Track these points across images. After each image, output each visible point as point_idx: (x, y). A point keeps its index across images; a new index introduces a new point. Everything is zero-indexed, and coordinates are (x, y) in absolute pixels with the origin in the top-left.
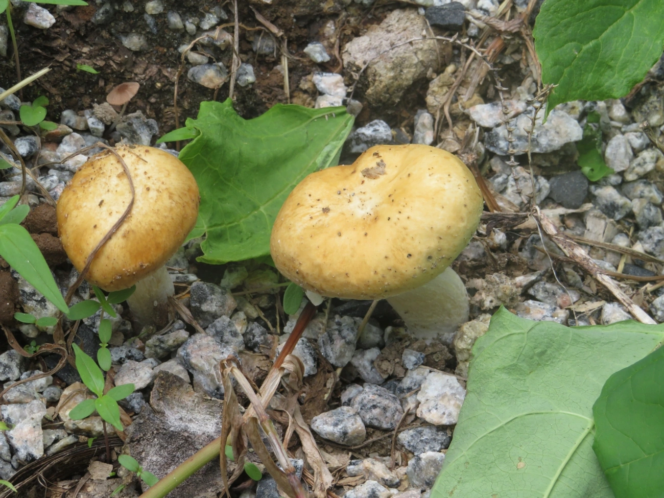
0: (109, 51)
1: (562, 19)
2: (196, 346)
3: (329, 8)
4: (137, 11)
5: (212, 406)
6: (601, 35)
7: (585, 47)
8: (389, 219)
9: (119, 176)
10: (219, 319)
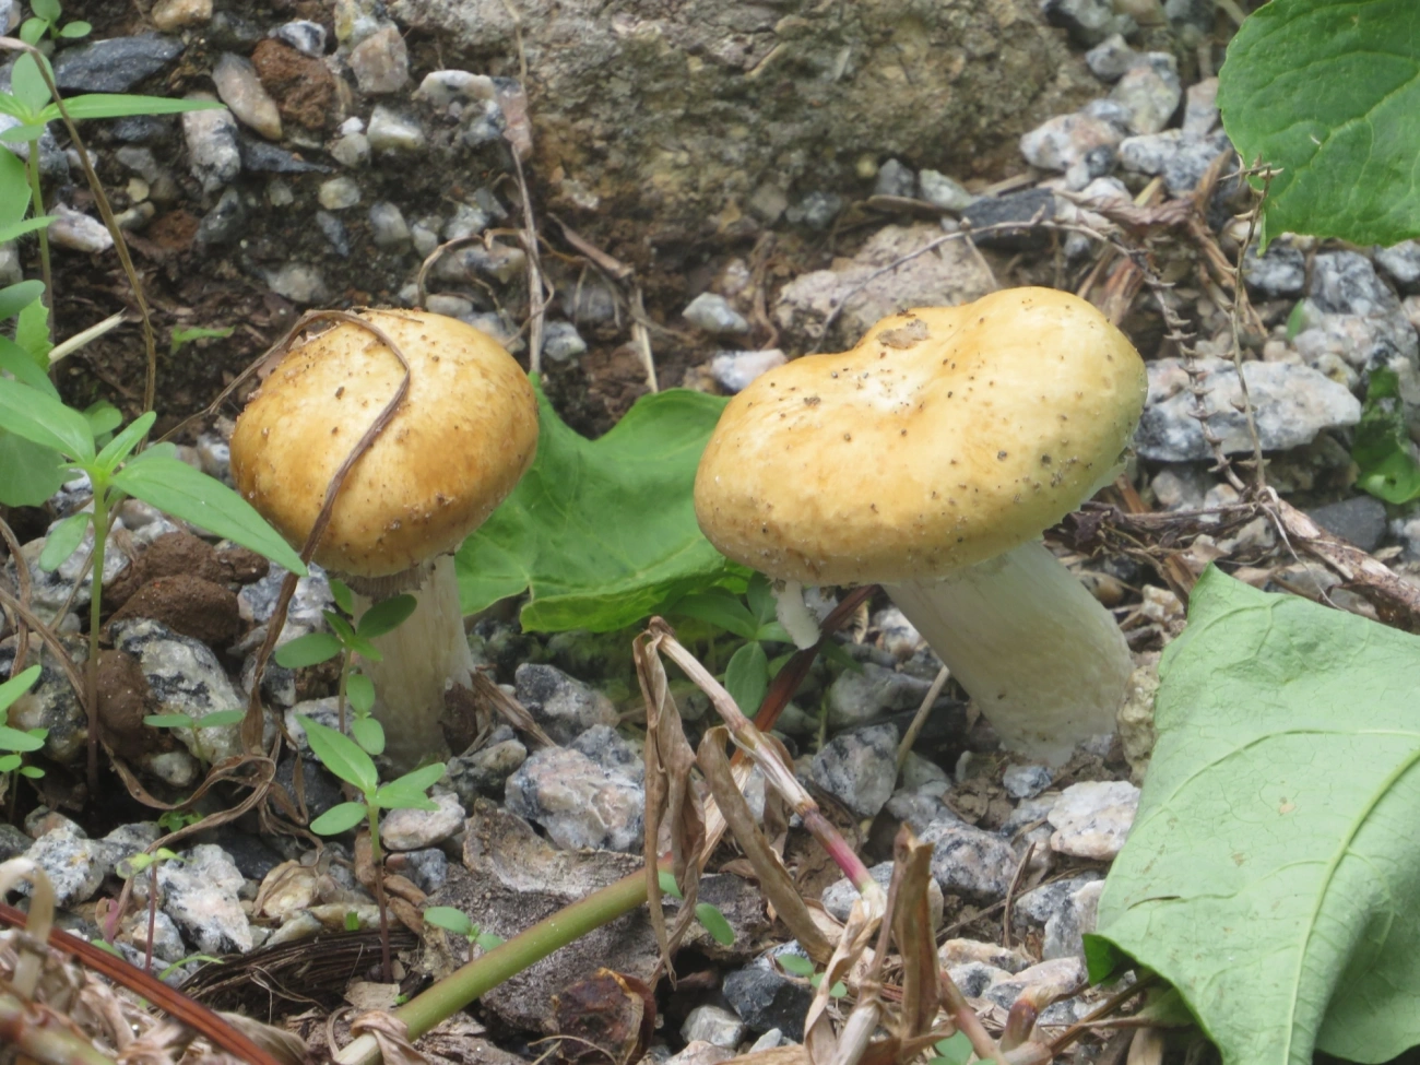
0: (239, 305)
1: (1279, 72)
2: (546, 767)
3: (732, 225)
4: (301, 204)
5: (600, 867)
6: (1369, 110)
7: (1335, 133)
8: (950, 395)
9: (367, 351)
10: (588, 732)
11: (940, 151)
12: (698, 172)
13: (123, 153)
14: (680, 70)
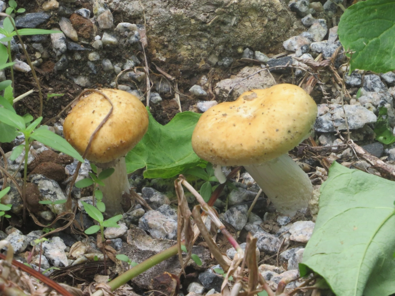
0: (66, 87)
1: (355, 24)
3: (203, 66)
4: (83, 59)
5: (165, 244)
6: (380, 35)
7: (370, 41)
8: (263, 113)
9: (101, 100)
10: (162, 206)
11: (260, 46)
12: (193, 51)
13: (34, 45)
14: (189, 23)
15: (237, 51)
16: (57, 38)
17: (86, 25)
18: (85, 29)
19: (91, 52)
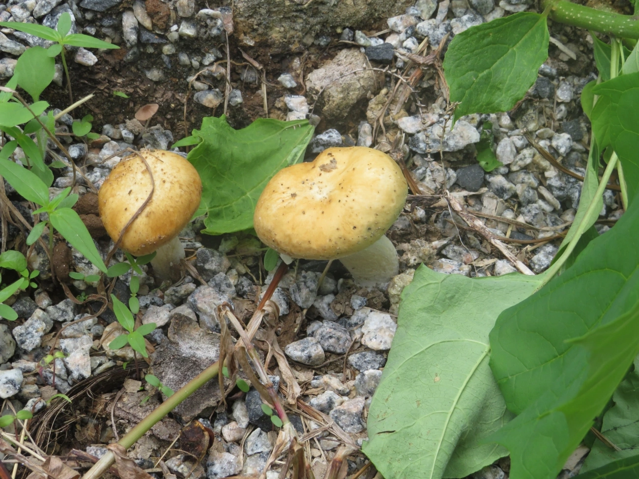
0: (136, 81)
1: (464, 54)
2: (201, 295)
3: (296, 48)
4: (156, 52)
5: (213, 338)
6: (492, 66)
7: (481, 75)
8: (339, 201)
9: (143, 172)
10: (217, 275)
11: (362, 24)
12: (287, 33)
13: (104, 30)
14: (282, 5)
15: (336, 31)
16: (128, 27)
17: (161, 14)
18: (160, 19)
19: (166, 44)
